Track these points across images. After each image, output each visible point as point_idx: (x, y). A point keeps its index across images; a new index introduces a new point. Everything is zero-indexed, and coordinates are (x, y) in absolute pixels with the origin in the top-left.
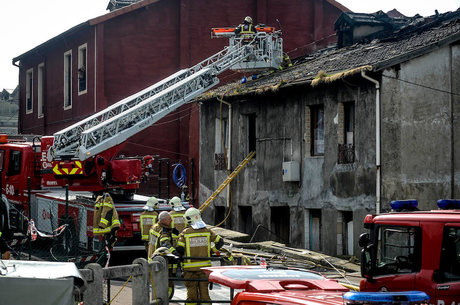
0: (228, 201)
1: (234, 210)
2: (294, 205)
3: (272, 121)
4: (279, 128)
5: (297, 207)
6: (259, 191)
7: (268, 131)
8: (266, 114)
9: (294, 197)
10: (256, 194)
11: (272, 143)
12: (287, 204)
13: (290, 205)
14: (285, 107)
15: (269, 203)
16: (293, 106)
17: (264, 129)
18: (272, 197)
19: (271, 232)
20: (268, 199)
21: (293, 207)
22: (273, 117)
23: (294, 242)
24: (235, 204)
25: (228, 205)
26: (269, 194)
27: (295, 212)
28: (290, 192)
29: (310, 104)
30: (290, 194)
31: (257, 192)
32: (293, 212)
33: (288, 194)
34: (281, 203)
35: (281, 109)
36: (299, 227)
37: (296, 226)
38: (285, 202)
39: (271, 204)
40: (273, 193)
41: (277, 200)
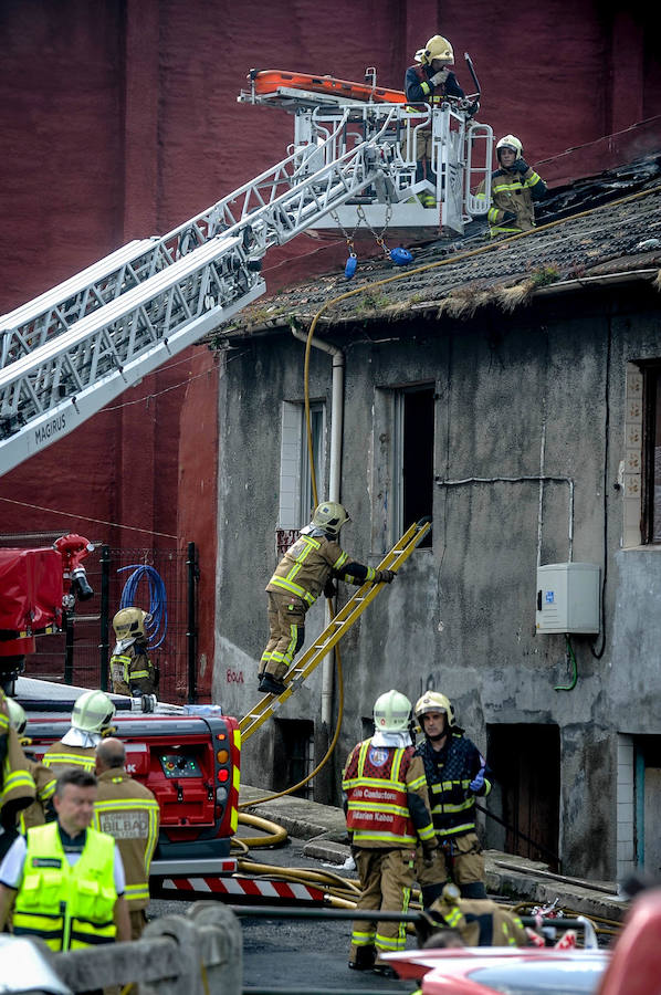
0: (325, 701)
1: (346, 736)
2: (575, 720)
3: (494, 416)
4: (522, 441)
5: (588, 728)
6: (442, 667)
7: (482, 450)
8: (475, 387)
9: (575, 692)
10: (430, 678)
11: (494, 497)
12: (549, 715)
13: (562, 720)
14: (546, 363)
15: (479, 711)
16: (576, 361)
17: (465, 444)
18: (491, 690)
19: (488, 813)
20: (475, 695)
21: (573, 727)
22: (499, 400)
23: (574, 854)
24: (351, 713)
25: (325, 717)
26: (479, 679)
27: (581, 745)
28: (562, 671)
29: (644, 355)
30: (560, 679)
31: (434, 669)
32: (572, 747)
33: (553, 680)
34: (526, 712)
35: (531, 372)
36: (594, 799)
37: (584, 797)
38: (544, 707)
39: (490, 717)
40: (498, 676)
41: (510, 702)
